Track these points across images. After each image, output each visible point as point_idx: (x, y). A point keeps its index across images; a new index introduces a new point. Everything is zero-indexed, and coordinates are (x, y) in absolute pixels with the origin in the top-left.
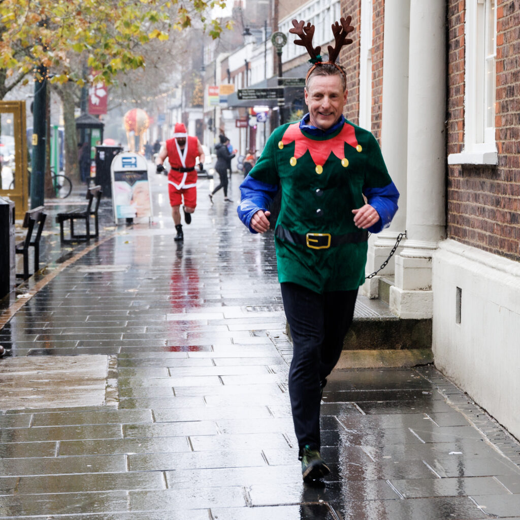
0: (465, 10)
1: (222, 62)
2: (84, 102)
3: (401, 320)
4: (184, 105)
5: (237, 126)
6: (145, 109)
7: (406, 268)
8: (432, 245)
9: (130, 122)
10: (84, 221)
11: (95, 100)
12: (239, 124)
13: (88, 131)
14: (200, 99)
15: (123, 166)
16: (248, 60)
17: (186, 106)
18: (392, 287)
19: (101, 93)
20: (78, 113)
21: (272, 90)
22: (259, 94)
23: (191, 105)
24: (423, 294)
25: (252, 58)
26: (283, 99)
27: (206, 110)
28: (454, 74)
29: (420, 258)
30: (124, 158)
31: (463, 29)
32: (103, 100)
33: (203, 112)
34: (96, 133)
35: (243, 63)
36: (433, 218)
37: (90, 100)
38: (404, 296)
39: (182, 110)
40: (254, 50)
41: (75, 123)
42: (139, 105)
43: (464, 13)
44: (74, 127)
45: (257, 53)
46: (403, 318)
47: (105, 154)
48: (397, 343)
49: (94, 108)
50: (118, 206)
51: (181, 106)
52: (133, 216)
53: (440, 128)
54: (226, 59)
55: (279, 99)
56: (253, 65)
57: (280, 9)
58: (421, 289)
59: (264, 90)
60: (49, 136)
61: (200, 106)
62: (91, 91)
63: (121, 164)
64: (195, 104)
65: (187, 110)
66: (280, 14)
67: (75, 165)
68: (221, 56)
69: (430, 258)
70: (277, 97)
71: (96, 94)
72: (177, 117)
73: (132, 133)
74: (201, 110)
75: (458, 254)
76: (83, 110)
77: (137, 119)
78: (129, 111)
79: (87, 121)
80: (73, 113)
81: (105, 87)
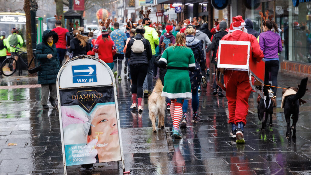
2: (71, 3)
4: (125, 6)
5: (157, 16)
6: (107, 9)
9: (99, 15)
11: (77, 2)
12: (158, 15)
14: (133, 3)
17: (126, 7)
23: (128, 6)
27: (136, 8)
32: (82, 2)
33: (135, 9)
37: (74, 2)
39: (124, 9)
42: (104, 7)
49: (77, 7)
51: (123, 7)
61: (133, 6)
64: (131, 5)
65: (127, 8)
72: (121, 12)
74: (133, 8)
77: (103, 13)
78: (99, 10)
79: (72, 15)
80: (62, 9)
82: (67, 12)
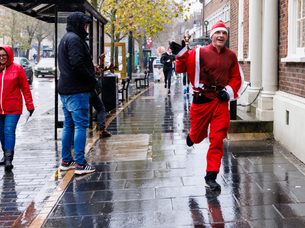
0: (288, 2)
1: (187, 32)
2: (145, 44)
3: (261, 122)
6: (164, 46)
7: (263, 102)
8: (273, 93)
9: (159, 50)
10: (144, 81)
11: (148, 43)
13: (146, 53)
15: (157, 63)
16: (195, 31)
18: (257, 109)
19: (150, 41)
20: (143, 47)
21: (204, 39)
22: (199, 40)
24: (270, 112)
25: (196, 31)
26: (207, 42)
28: (282, 27)
29: (269, 98)
30: (157, 61)
31: (287, 9)
32: (151, 43)
34: (149, 53)
35: (193, 32)
36: (273, 83)
37: (147, 43)
38: (262, 112)
40: (197, 28)
41: (142, 50)
42: (162, 45)
43: (288, 3)
44: (142, 52)
45: (197, 29)
46: (262, 121)
47: (152, 60)
48: (260, 130)
49: (148, 46)
50: (155, 76)
52: (160, 79)
53: (276, 48)
54: (188, 31)
55: (206, 42)
56: (196, 33)
57: (205, 16)
58: (269, 110)
59: (201, 39)
60: (134, 54)
62: (147, 41)
63: (156, 63)
66: (205, 17)
67: (142, 63)
68: (187, 30)
69: (272, 98)
70: (206, 41)
71: (149, 41)
73: (160, 54)
75: (285, 97)
76: (145, 46)
77: (162, 49)
78: (159, 47)
79: (146, 50)
80: (142, 47)
81: (151, 39)
82: (144, 49)
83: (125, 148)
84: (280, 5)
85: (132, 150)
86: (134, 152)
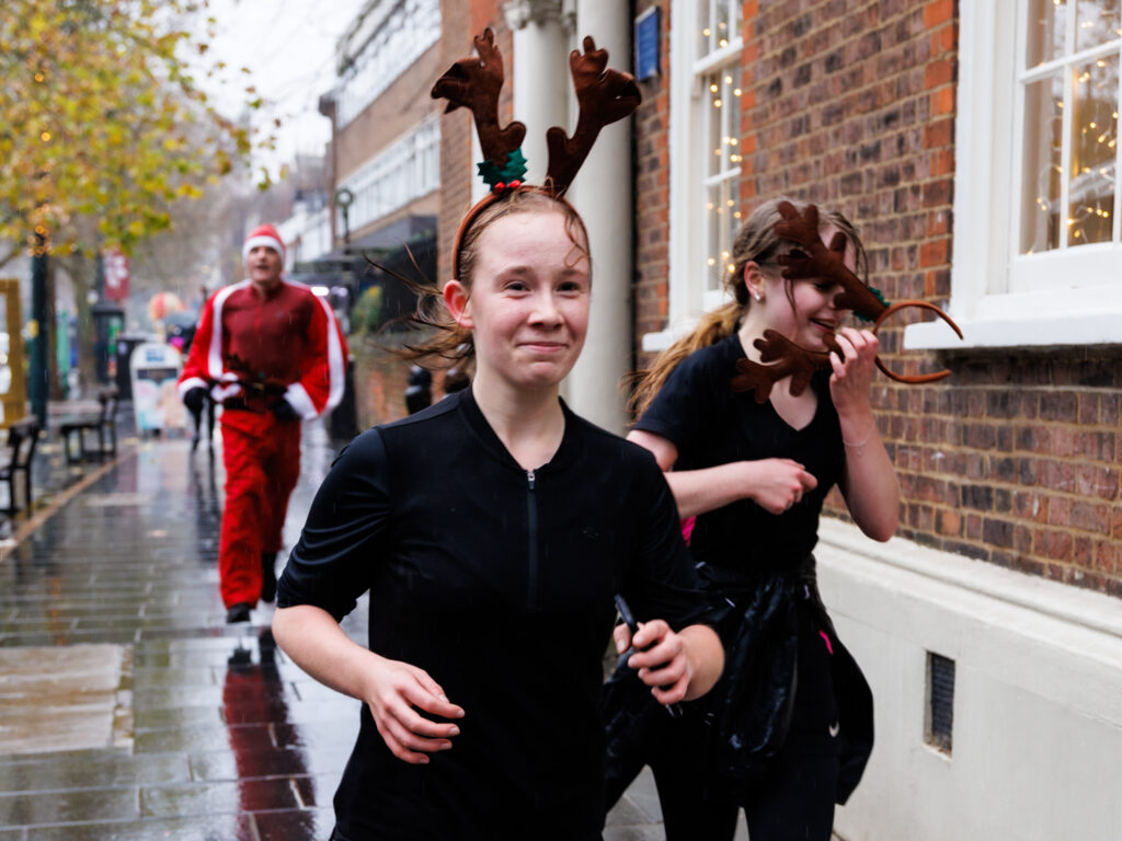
6: (176, 293)
9: (158, 310)
10: (96, 432)
13: (104, 320)
15: (147, 362)
16: (299, 234)
19: (122, 273)
20: (93, 298)
25: (305, 230)
28: (648, 211)
30: (148, 352)
32: (124, 283)
34: (115, 322)
37: (107, 283)
40: (307, 219)
41: (89, 310)
43: (668, 114)
44: (90, 316)
45: (309, 224)
47: (126, 348)
49: (112, 292)
50: (141, 413)
52: (161, 426)
53: (624, 295)
56: (305, 239)
57: (339, 169)
60: (54, 324)
62: (109, 271)
63: (144, 359)
66: (340, 173)
67: (90, 361)
70: (343, 271)
71: (116, 272)
73: (159, 323)
77: (167, 305)
78: (157, 296)
79: (105, 308)
80: (87, 297)
81: (126, 265)
82: (95, 303)
83: (21, 702)
84: (638, 119)
85: (53, 710)
86: (61, 717)
